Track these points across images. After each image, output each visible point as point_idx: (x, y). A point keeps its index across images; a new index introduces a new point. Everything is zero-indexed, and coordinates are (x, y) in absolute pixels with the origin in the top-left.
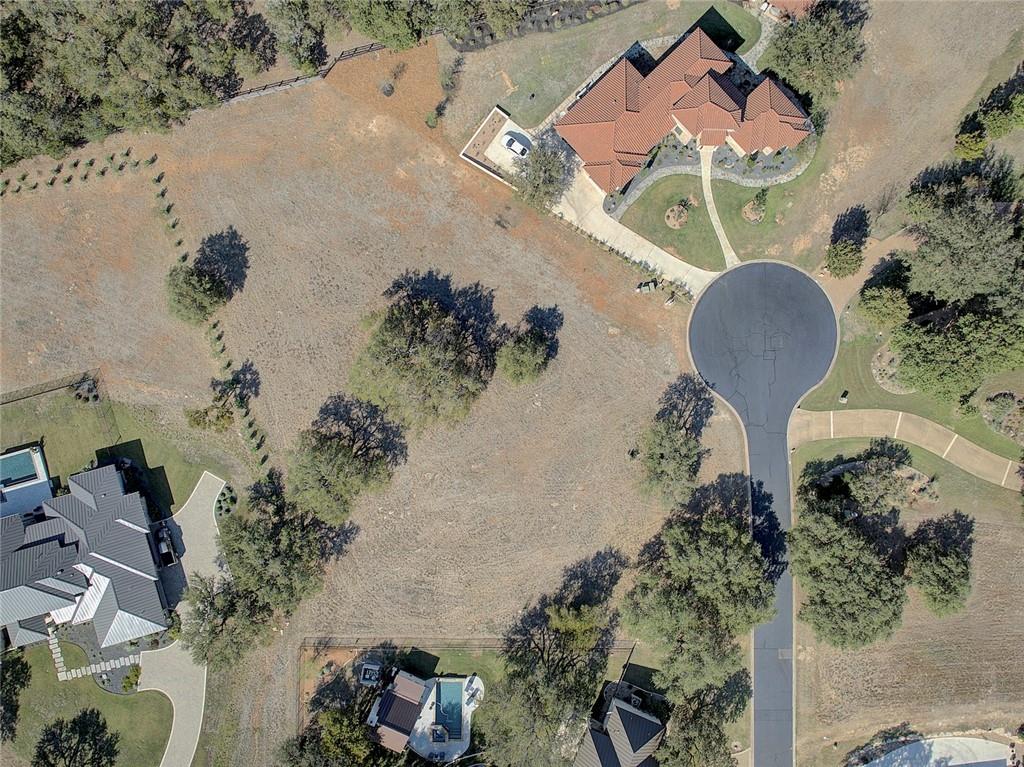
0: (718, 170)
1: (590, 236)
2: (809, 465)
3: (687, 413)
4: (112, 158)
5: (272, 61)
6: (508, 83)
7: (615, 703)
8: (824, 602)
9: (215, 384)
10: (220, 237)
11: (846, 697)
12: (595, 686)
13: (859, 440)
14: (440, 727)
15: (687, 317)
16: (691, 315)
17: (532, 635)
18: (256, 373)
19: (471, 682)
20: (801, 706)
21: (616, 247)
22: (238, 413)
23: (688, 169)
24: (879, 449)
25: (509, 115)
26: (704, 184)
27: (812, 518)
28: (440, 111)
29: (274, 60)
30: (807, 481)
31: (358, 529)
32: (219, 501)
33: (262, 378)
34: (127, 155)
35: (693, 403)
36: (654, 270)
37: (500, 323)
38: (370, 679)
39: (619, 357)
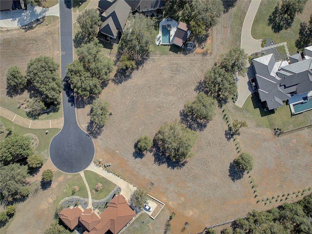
0: (87, 201)
1: (125, 180)
2: (57, 111)
3: (95, 127)
4: (270, 202)
6: (150, 226)
7: (115, 38)
8: (51, 71)
9: (239, 134)
10: (237, 179)
11: (44, 40)
12: (121, 42)
13: (42, 119)
14: (169, 29)
15: (95, 156)
16: (94, 157)
17: (141, 58)
18: (226, 138)
19: (159, 43)
20: (58, 37)
21: (117, 177)
22: (231, 125)
23: (96, 201)
24: (36, 117)
25: (150, 217)
26: (91, 197)
27: (55, 97)
28: (171, 218)
29: (221, 232)
30: (58, 107)
31: (195, 90)
32: (237, 98)
33: (224, 136)
34: (265, 204)
35: (93, 130)
36: (105, 170)
37: (152, 154)
38: (190, 44)
39: (116, 144)
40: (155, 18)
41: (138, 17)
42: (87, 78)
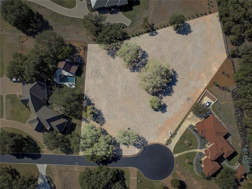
0: (198, 153)
1: (184, 121)
2: (123, 172)
3: (138, 142)
4: (211, 2)
5: (233, 44)
6: (223, 103)
7: (67, 121)
8: (91, 174)
9: (153, 25)
10: (190, 28)
11: (65, 178)
12: (71, 116)
13: (129, 185)
14: (63, 76)
17: (85, 101)
18: (155, 35)
19: (74, 85)
20: (63, 167)
21: (181, 127)
22: (145, 30)
23: (199, 146)
25: (215, 102)
26: (195, 150)
27: (112, 172)
28: (218, 86)
29: (233, 45)
30: (120, 171)
31: (114, 58)
32: (123, 24)
33: (154, 37)
34: (212, 6)
35: (140, 144)
36: (174, 136)
37: (164, 97)
38: (76, 60)
39: (153, 126)
40: (54, 87)
41: (52, 101)
42: (99, 146)
